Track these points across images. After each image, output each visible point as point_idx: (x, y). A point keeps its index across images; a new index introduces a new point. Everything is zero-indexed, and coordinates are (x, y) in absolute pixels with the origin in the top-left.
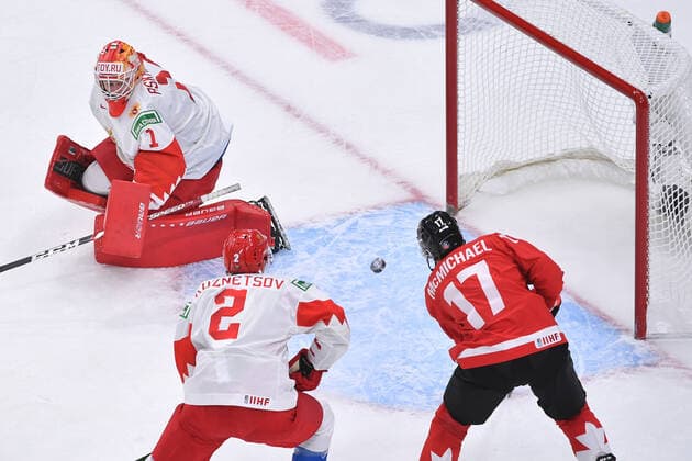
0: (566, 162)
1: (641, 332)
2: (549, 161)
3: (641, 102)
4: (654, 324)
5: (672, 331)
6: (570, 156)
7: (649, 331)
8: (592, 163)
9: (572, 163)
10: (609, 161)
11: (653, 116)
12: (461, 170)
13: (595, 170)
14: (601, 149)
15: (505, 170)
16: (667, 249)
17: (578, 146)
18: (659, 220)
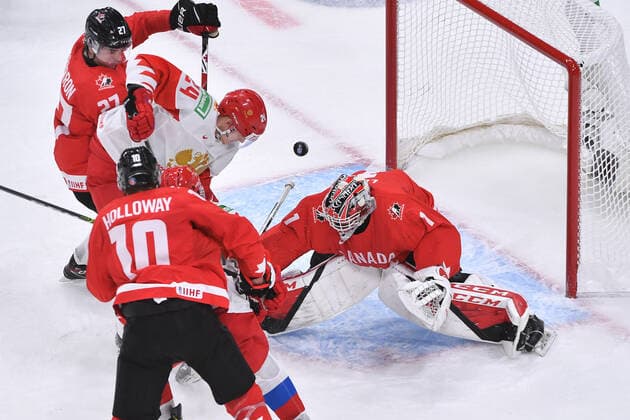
0: (501, 127)
1: (572, 291)
2: (485, 126)
3: (574, 70)
4: (584, 283)
5: (603, 290)
6: (505, 122)
7: (580, 290)
8: (526, 129)
9: (507, 129)
10: (543, 126)
11: (584, 84)
12: (401, 134)
13: (529, 135)
14: (535, 115)
15: (442, 135)
16: (598, 211)
17: (512, 111)
18: (590, 184)
